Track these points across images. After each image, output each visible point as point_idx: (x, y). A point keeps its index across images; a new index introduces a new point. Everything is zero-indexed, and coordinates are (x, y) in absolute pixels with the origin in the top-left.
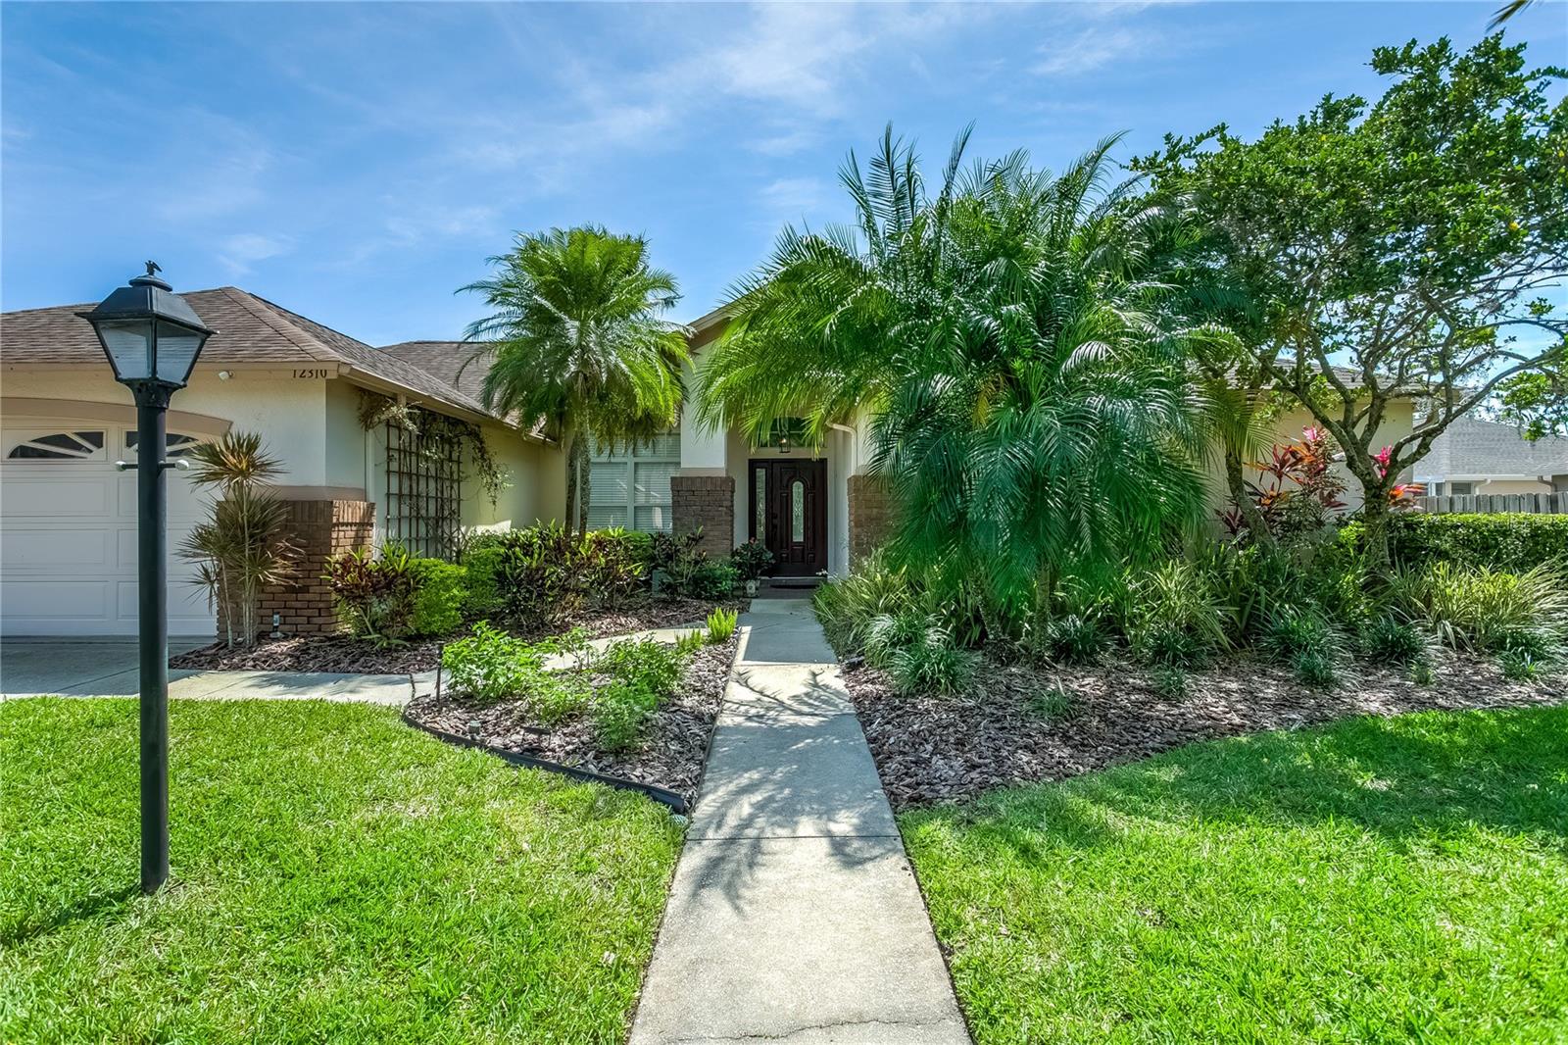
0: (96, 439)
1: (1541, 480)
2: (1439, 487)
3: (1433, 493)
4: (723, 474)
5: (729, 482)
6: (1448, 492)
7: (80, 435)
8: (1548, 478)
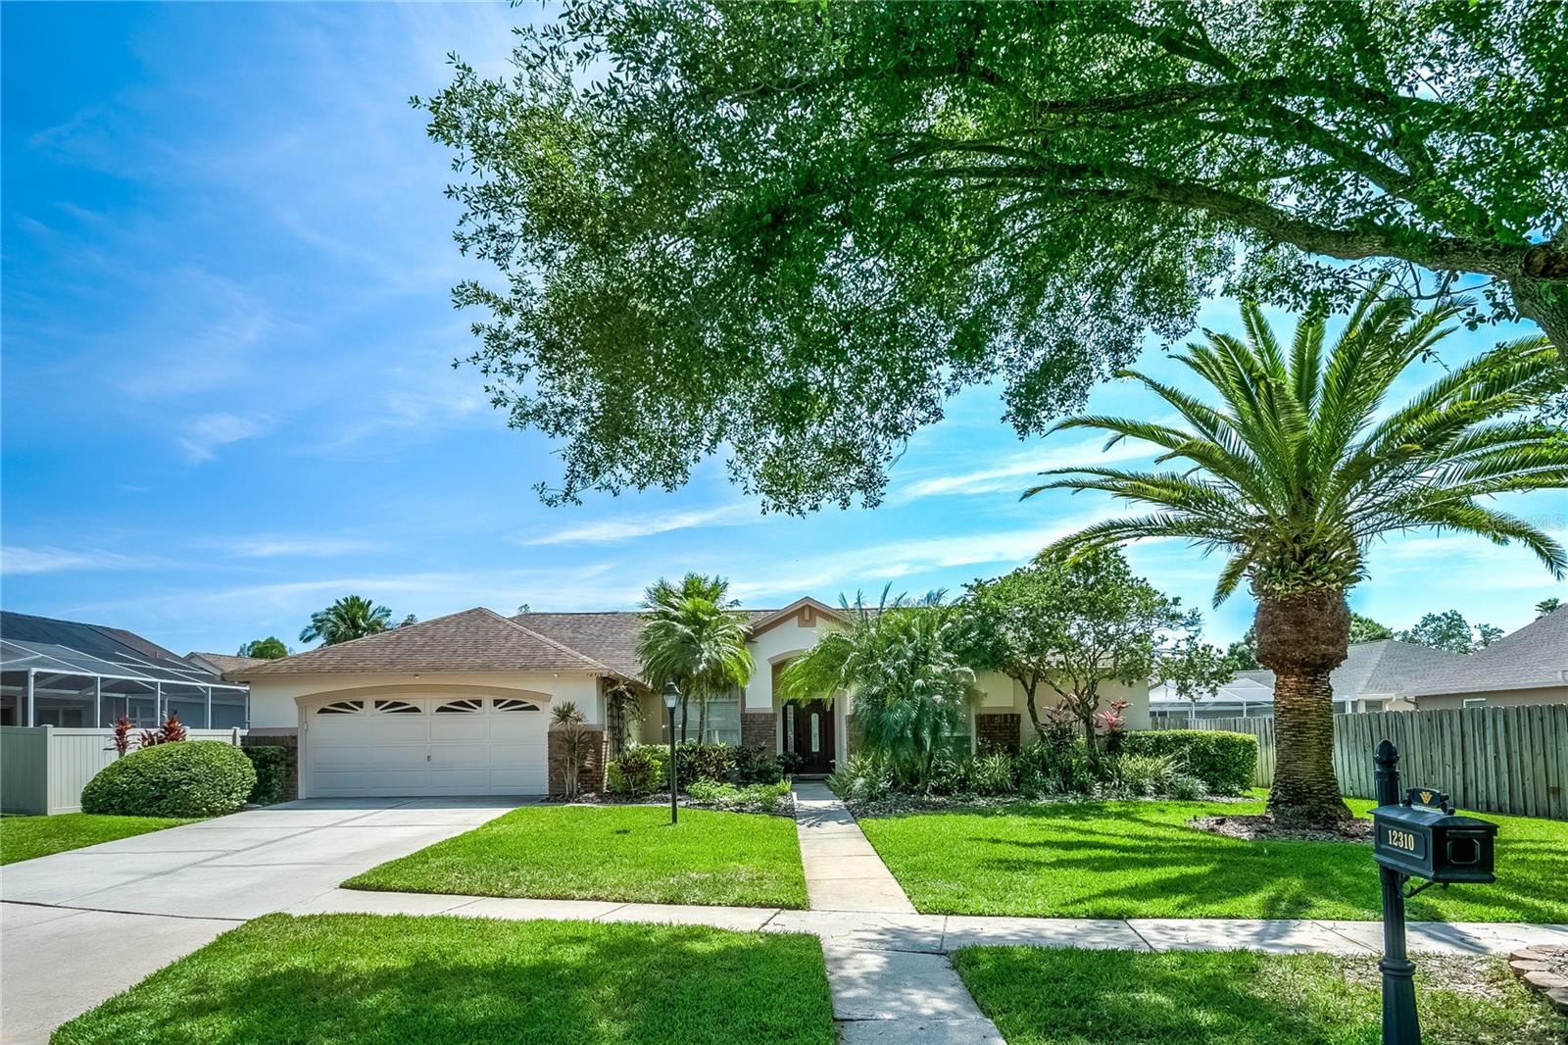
0: (479, 703)
1: (1406, 700)
2: (1355, 704)
3: (1349, 710)
4: (772, 712)
5: (774, 715)
6: (1362, 709)
7: (472, 701)
8: (1412, 697)
